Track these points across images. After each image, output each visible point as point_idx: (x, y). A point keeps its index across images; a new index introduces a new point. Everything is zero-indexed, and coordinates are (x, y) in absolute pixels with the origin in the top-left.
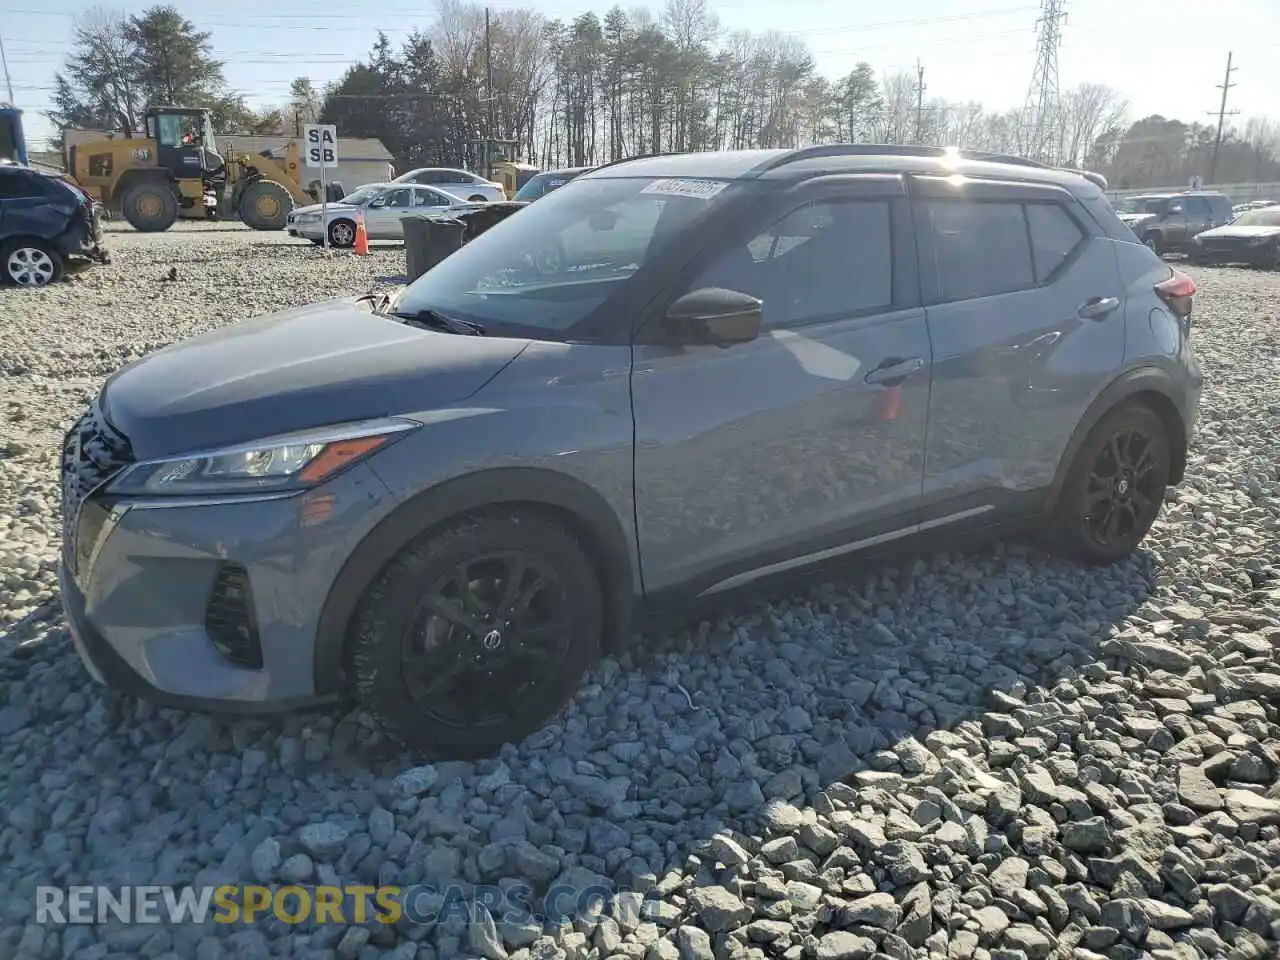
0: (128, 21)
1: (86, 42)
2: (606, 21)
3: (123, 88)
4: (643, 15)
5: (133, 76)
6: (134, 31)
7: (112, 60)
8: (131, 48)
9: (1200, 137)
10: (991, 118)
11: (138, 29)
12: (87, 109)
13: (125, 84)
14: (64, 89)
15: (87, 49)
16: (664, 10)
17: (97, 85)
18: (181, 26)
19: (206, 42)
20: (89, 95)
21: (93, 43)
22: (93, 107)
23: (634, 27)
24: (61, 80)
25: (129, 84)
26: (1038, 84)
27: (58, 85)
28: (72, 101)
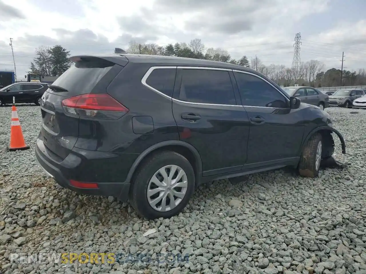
0: (49, 49)
1: (39, 54)
2: (175, 46)
3: (48, 65)
4: (185, 44)
5: (50, 62)
6: (51, 51)
7: (45, 59)
8: (50, 55)
9: (346, 74)
10: (287, 69)
11: (52, 51)
12: (39, 70)
13: (48, 64)
14: (33, 66)
15: (39, 56)
16: (190, 43)
17: (41, 65)
18: (62, 50)
19: (69, 53)
20: (39, 67)
21: (41, 55)
22: (40, 70)
23: (182, 48)
24: (32, 64)
25: (49, 64)
26: (295, 60)
27: (31, 65)
28: (35, 69)
